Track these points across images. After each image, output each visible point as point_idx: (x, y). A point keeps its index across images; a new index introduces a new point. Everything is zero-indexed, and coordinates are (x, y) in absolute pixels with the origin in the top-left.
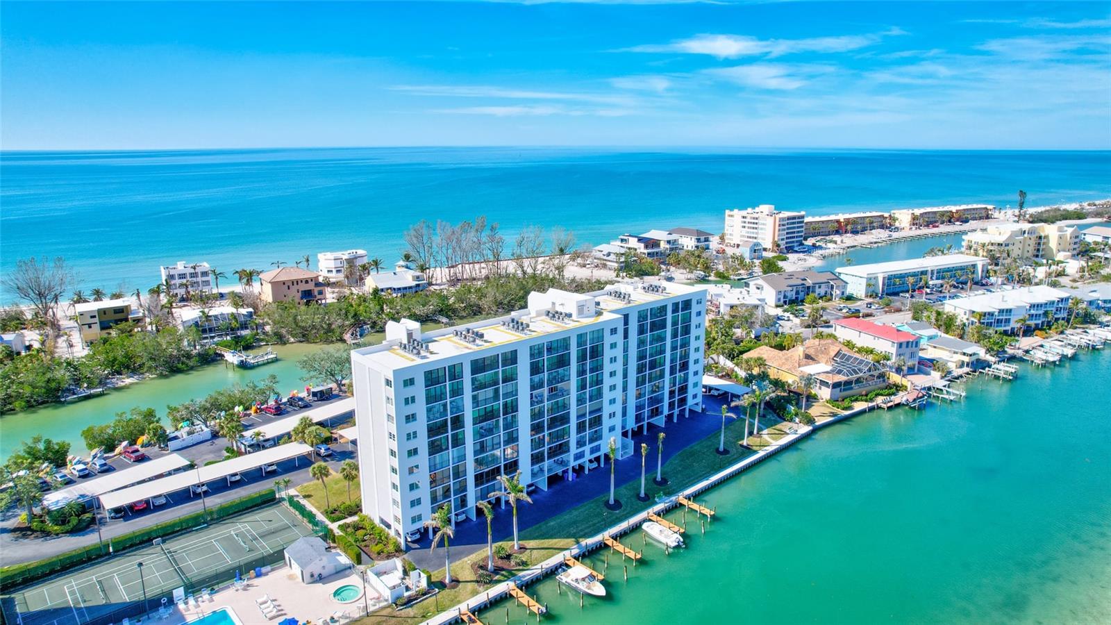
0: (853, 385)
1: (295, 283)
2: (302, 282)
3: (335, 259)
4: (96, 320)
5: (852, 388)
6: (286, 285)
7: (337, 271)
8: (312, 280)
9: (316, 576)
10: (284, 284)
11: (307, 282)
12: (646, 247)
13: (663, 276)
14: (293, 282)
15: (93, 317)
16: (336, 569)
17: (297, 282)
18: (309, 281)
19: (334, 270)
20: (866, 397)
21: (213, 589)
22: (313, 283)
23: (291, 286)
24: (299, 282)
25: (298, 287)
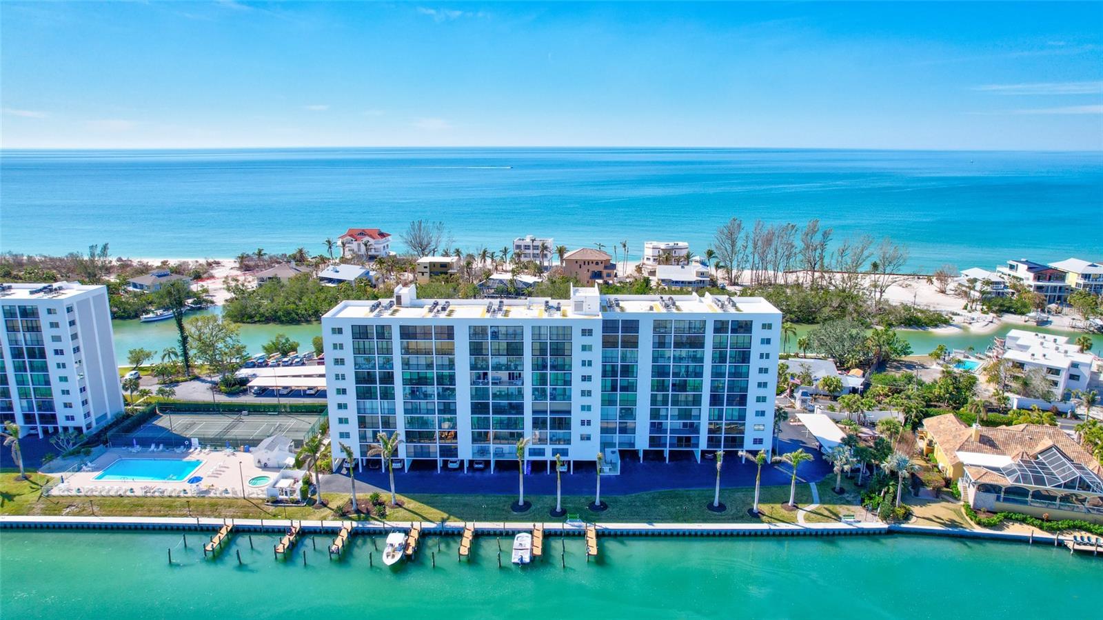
0: (1029, 499)
1: (586, 263)
2: (592, 263)
3: (653, 248)
4: (427, 270)
5: (1025, 503)
6: (579, 263)
7: (654, 259)
8: (602, 263)
9: (263, 464)
10: (577, 262)
11: (597, 263)
12: (1038, 278)
13: (1031, 317)
14: (584, 262)
15: (425, 267)
16: (278, 464)
17: (588, 263)
18: (600, 263)
19: (652, 259)
20: (1041, 521)
21: (215, 448)
22: (603, 265)
23: (582, 265)
24: (590, 263)
25: (589, 267)
